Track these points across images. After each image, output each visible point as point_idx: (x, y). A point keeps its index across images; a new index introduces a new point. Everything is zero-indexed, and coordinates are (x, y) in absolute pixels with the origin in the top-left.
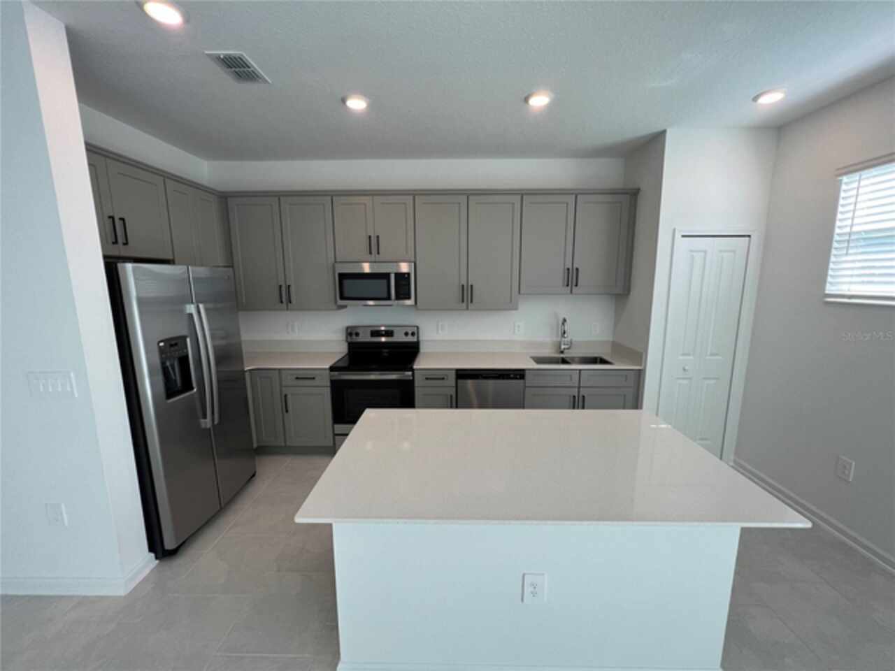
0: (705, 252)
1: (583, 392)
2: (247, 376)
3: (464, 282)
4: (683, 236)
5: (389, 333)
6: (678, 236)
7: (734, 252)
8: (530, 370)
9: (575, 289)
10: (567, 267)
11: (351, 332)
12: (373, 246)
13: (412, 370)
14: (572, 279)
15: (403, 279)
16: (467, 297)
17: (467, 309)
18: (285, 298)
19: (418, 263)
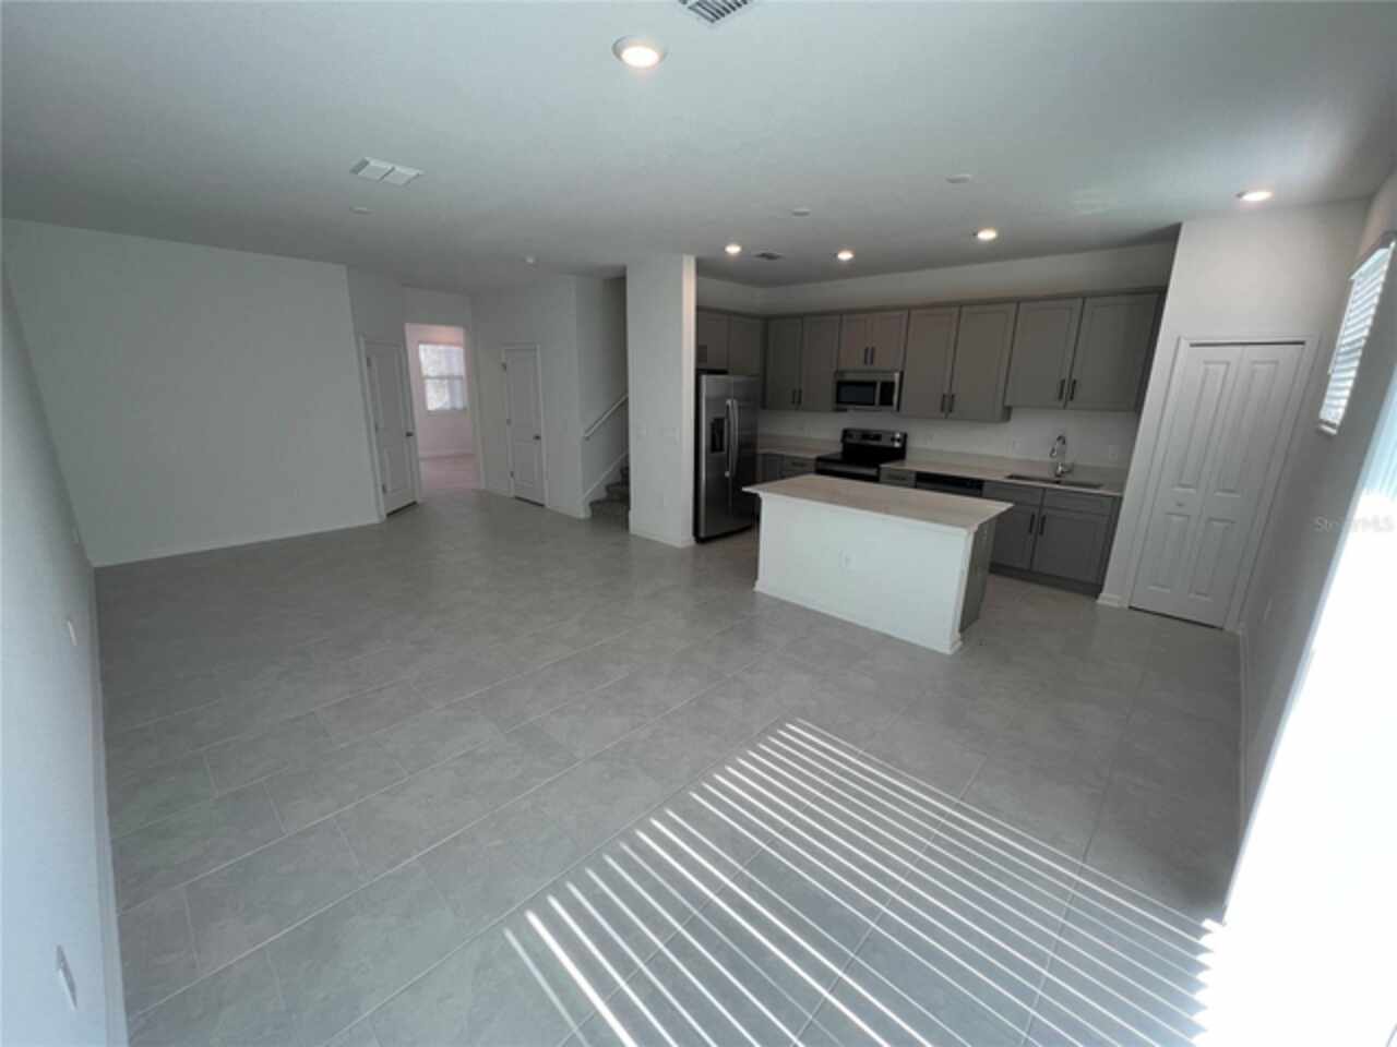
0: (1228, 364)
1: (1044, 512)
2: (760, 459)
3: (946, 392)
4: (1192, 345)
5: (878, 437)
6: (1184, 344)
7: (1276, 363)
8: (989, 481)
9: (1070, 403)
10: (1063, 377)
11: (846, 433)
12: (870, 355)
13: (879, 469)
14: (1067, 393)
15: (888, 388)
16: (948, 408)
17: (946, 417)
18: (797, 402)
19: (905, 374)
